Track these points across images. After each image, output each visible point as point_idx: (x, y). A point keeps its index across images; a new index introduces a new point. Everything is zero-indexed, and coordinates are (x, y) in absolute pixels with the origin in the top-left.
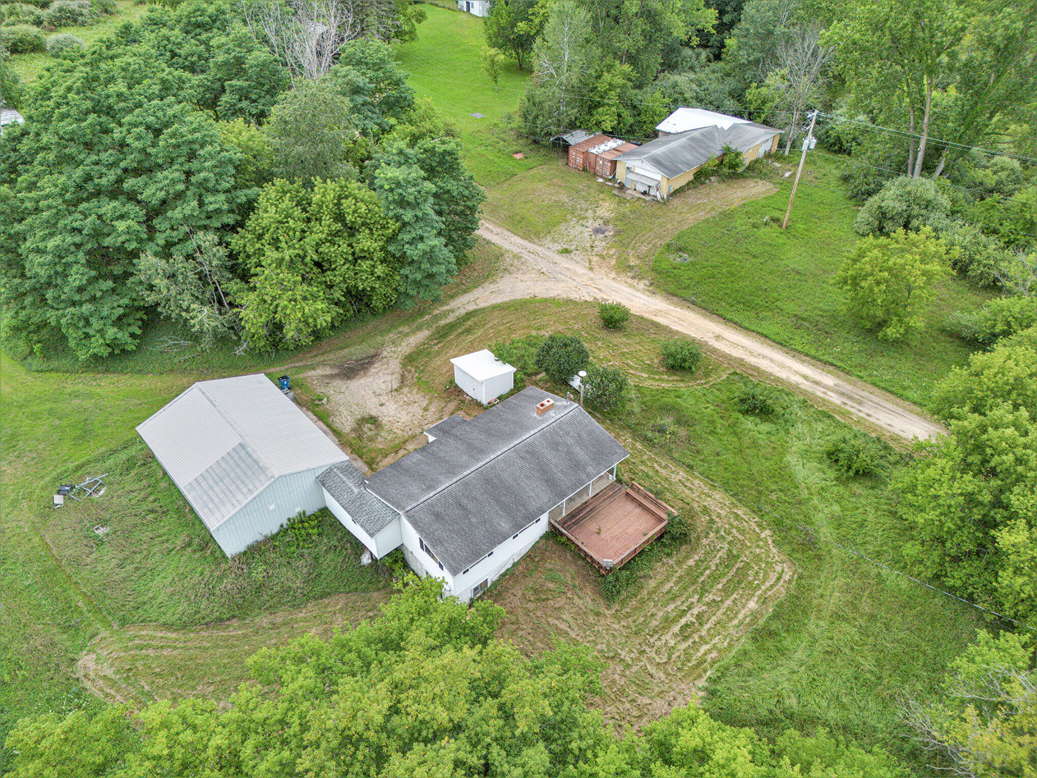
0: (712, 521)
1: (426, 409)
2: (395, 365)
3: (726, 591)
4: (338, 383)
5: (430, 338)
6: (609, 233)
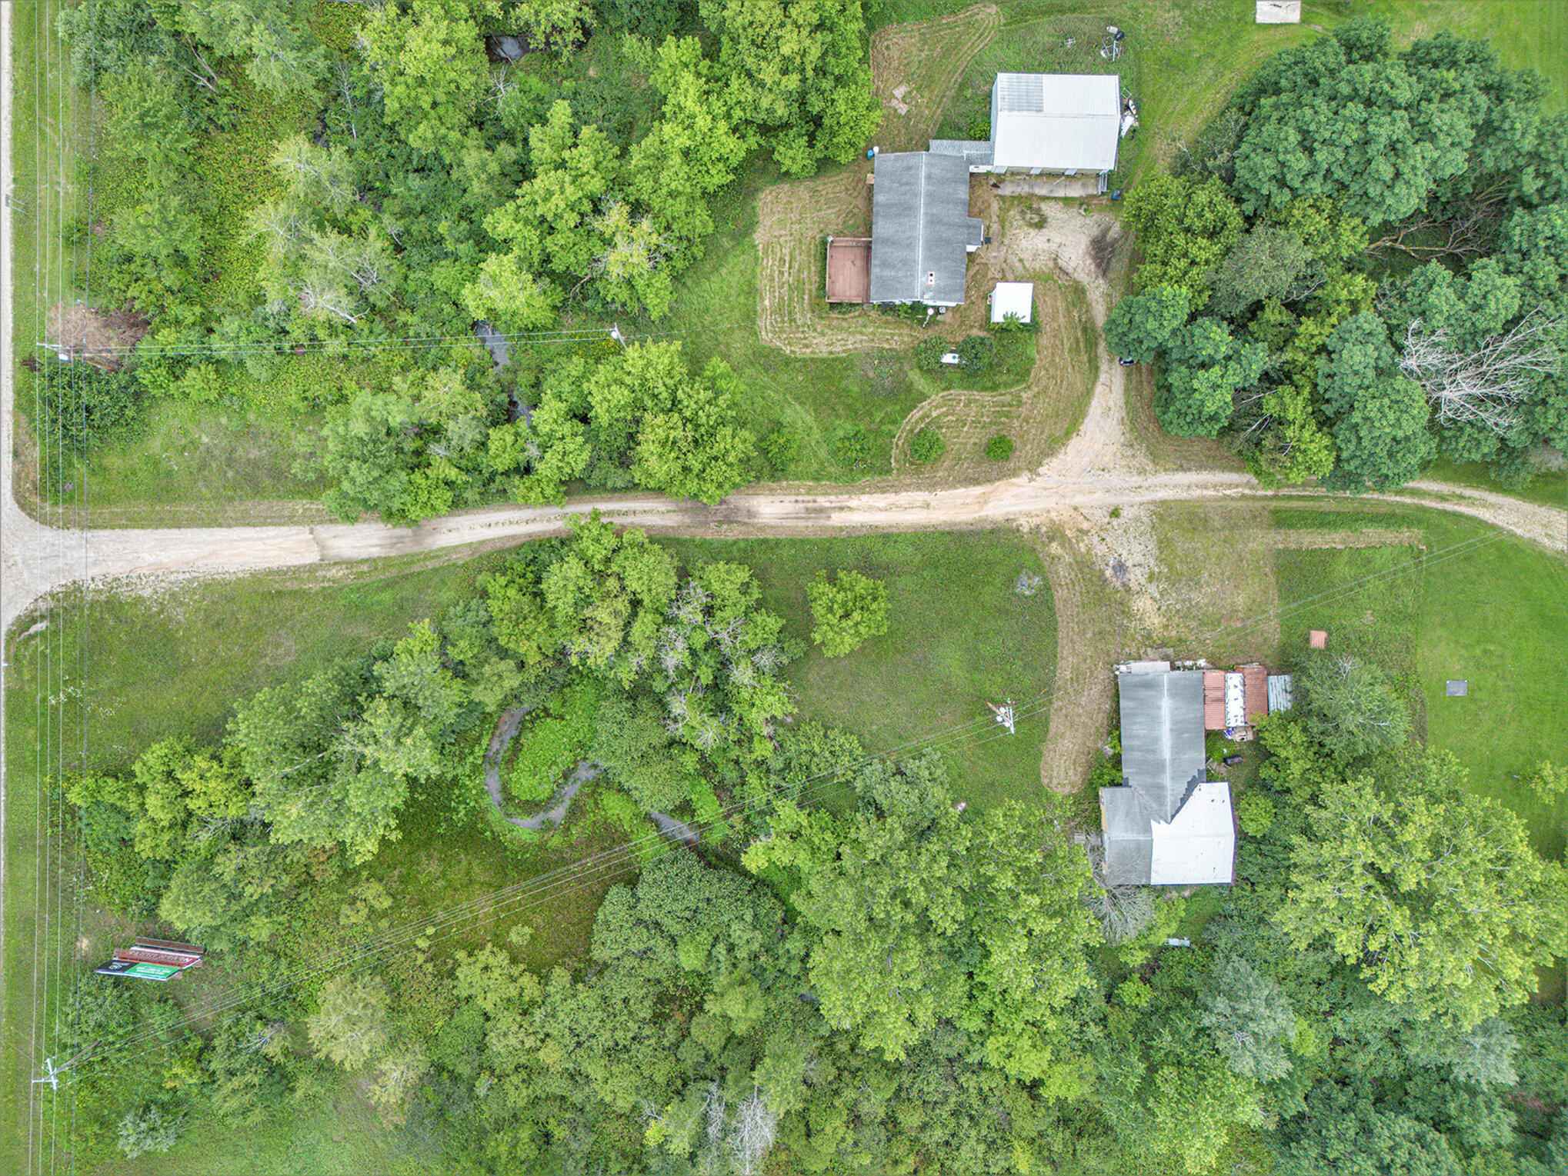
0: (815, 330)
1: (1021, 260)
2: (1083, 277)
3: (781, 298)
4: (1095, 232)
5: (1091, 320)
6: (1109, 573)
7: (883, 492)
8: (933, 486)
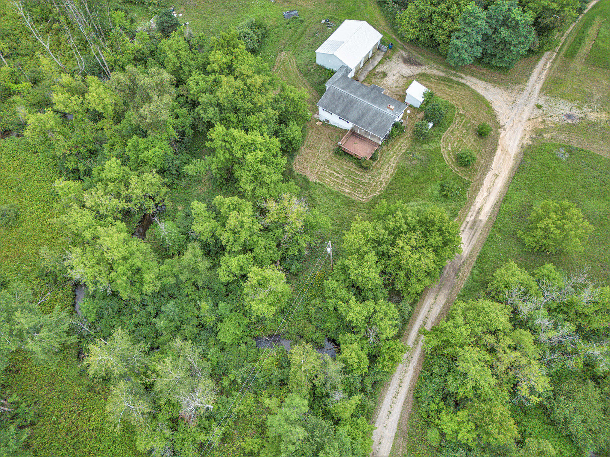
2: (418, 72)
3: (350, 183)
4: (400, 60)
5: (439, 77)
6: (570, 121)
7: (479, 190)
8: (487, 168)
